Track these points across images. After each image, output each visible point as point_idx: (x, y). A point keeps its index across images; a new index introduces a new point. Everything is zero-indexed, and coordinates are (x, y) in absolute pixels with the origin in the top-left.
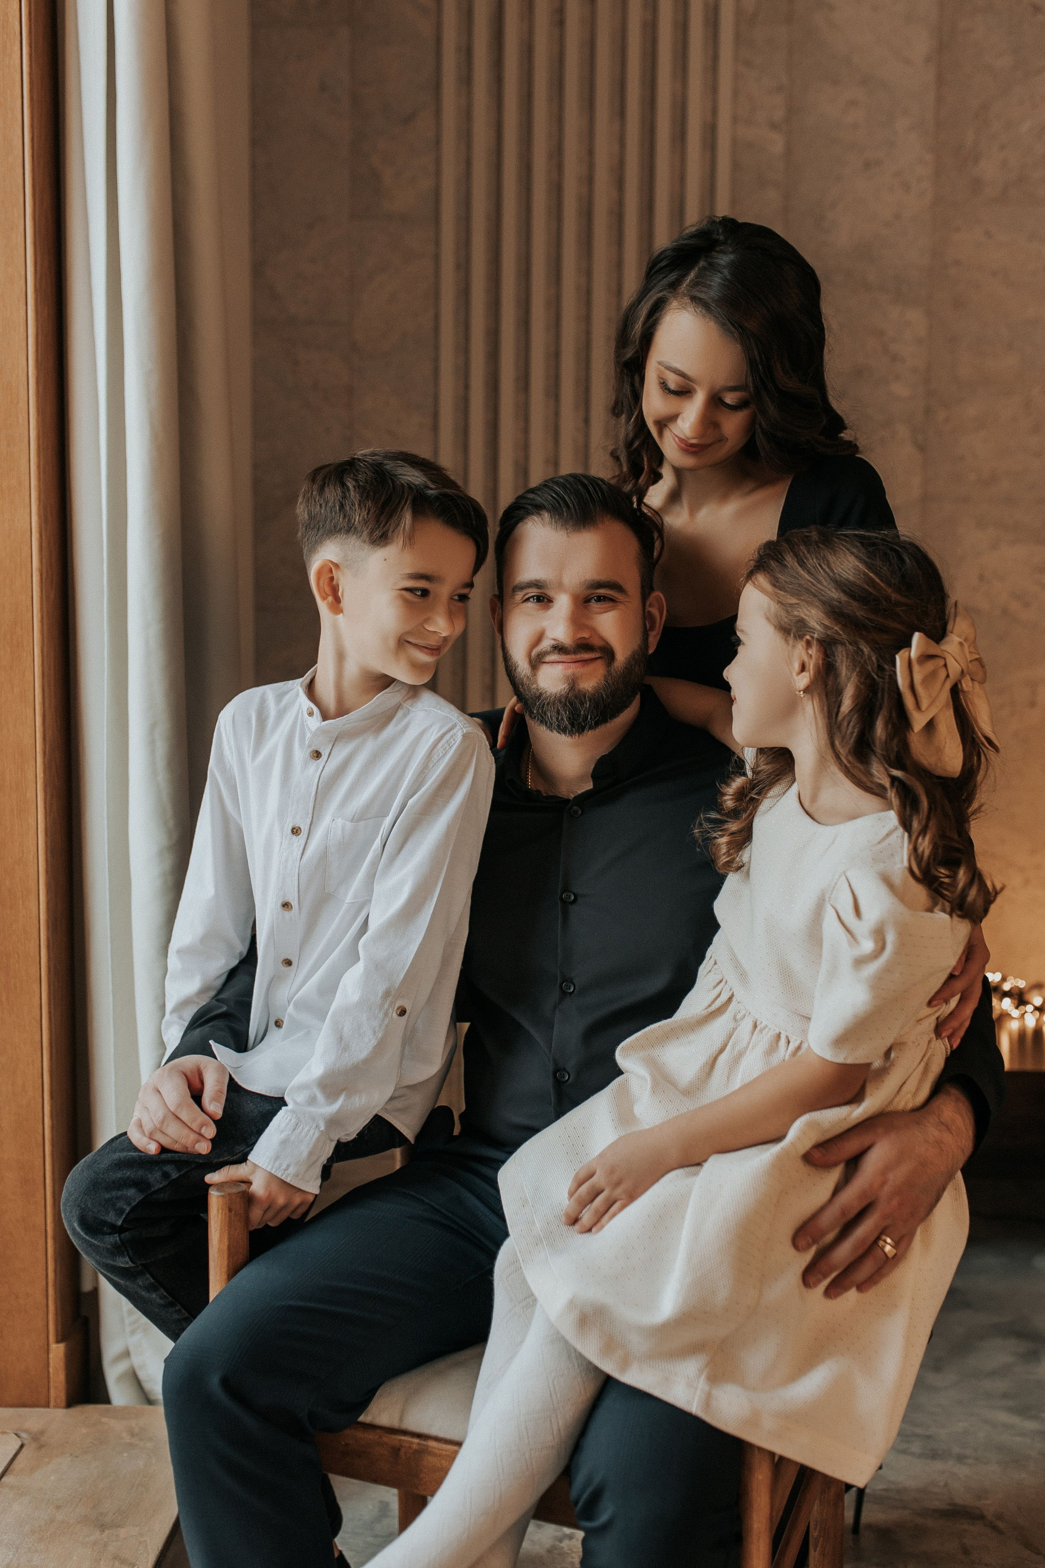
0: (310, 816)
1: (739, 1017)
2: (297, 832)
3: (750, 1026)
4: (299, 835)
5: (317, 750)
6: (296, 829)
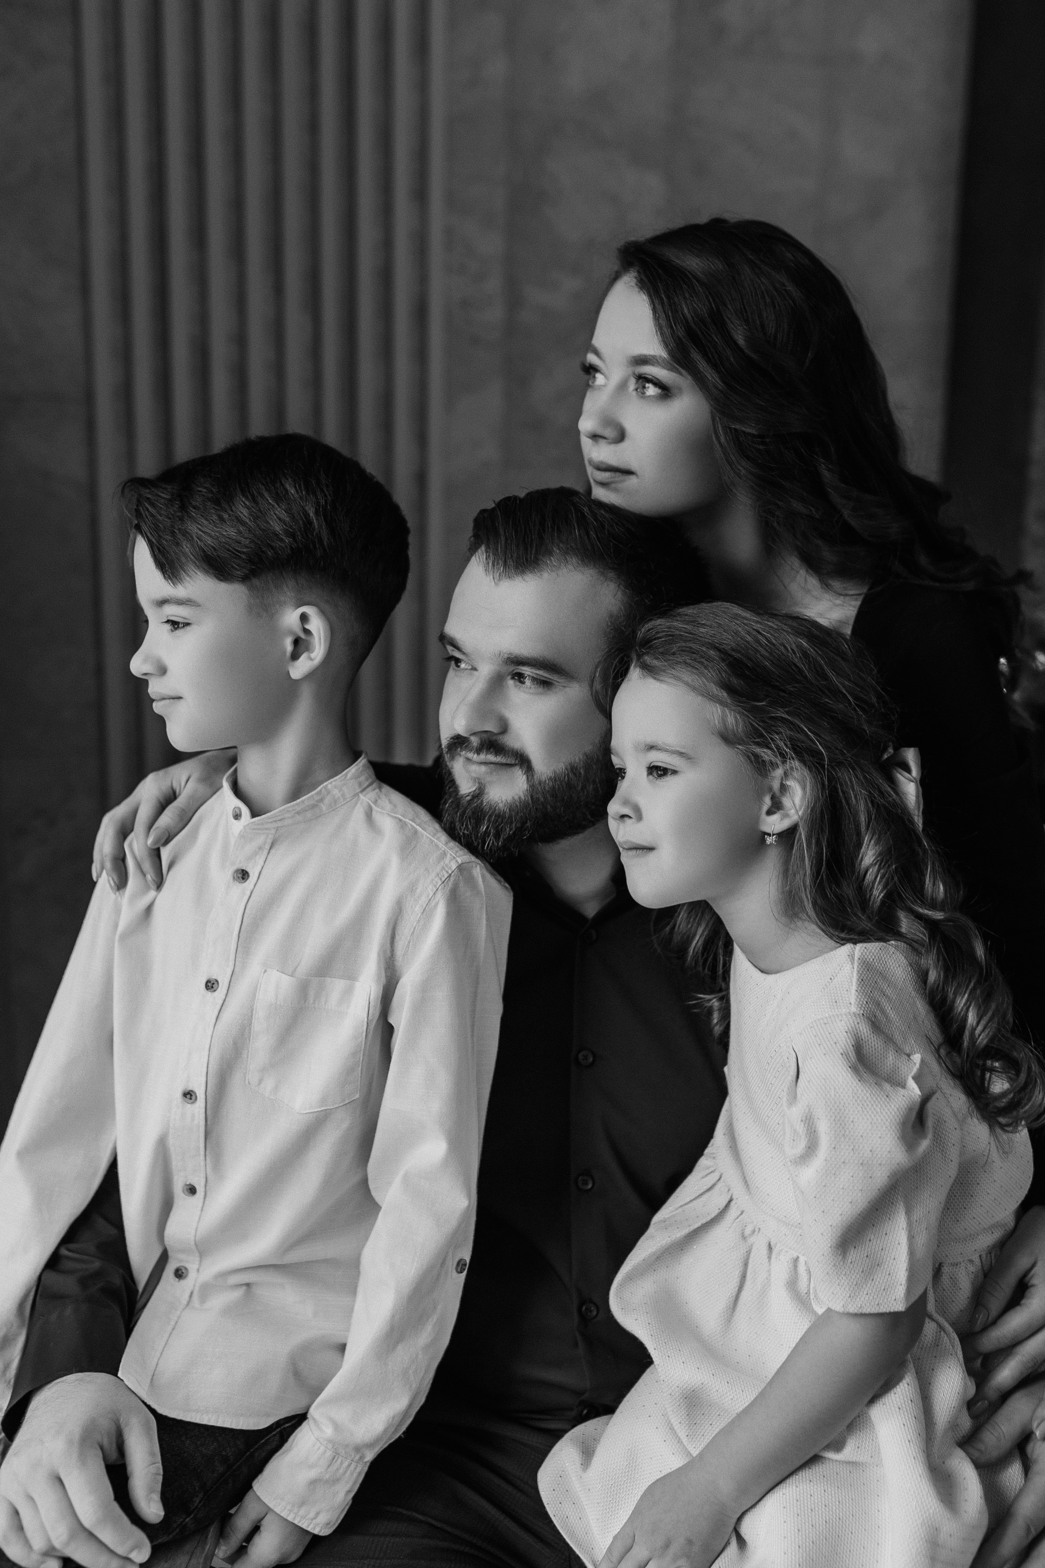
0: (231, 964)
1: (748, 1231)
2: (212, 987)
3: (764, 1251)
4: (215, 991)
5: (244, 868)
6: (212, 982)
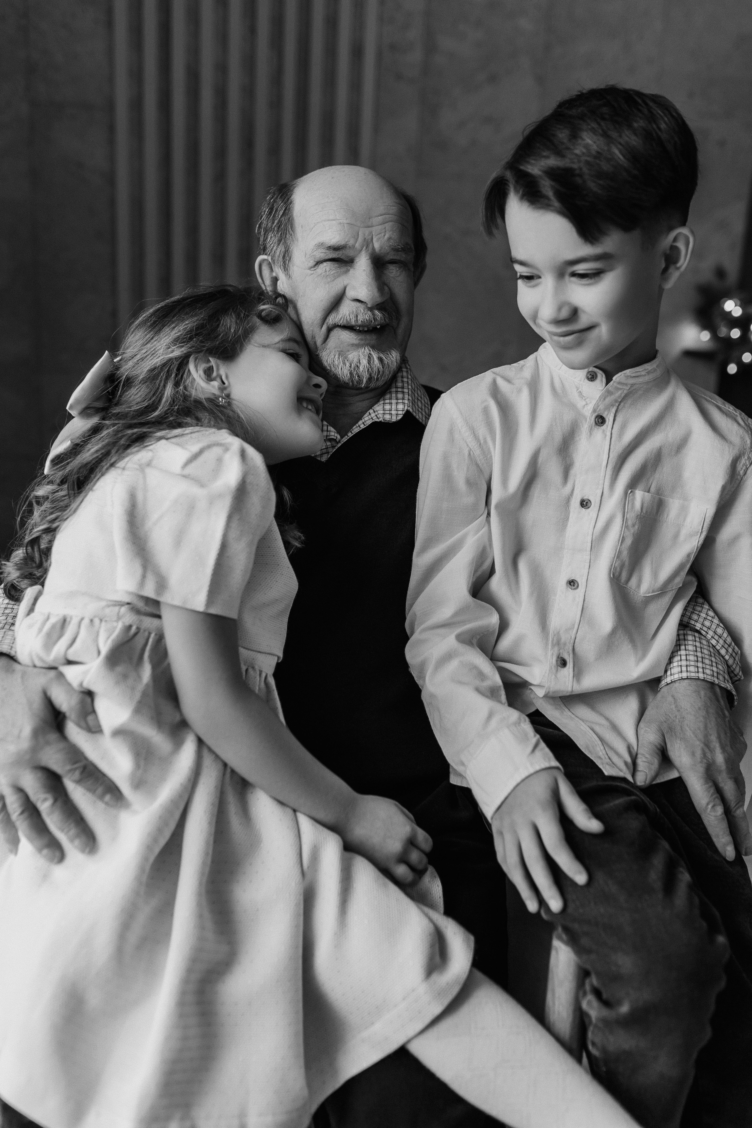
0: (601, 487)
2: (587, 505)
4: (589, 507)
5: (602, 415)
6: (586, 502)
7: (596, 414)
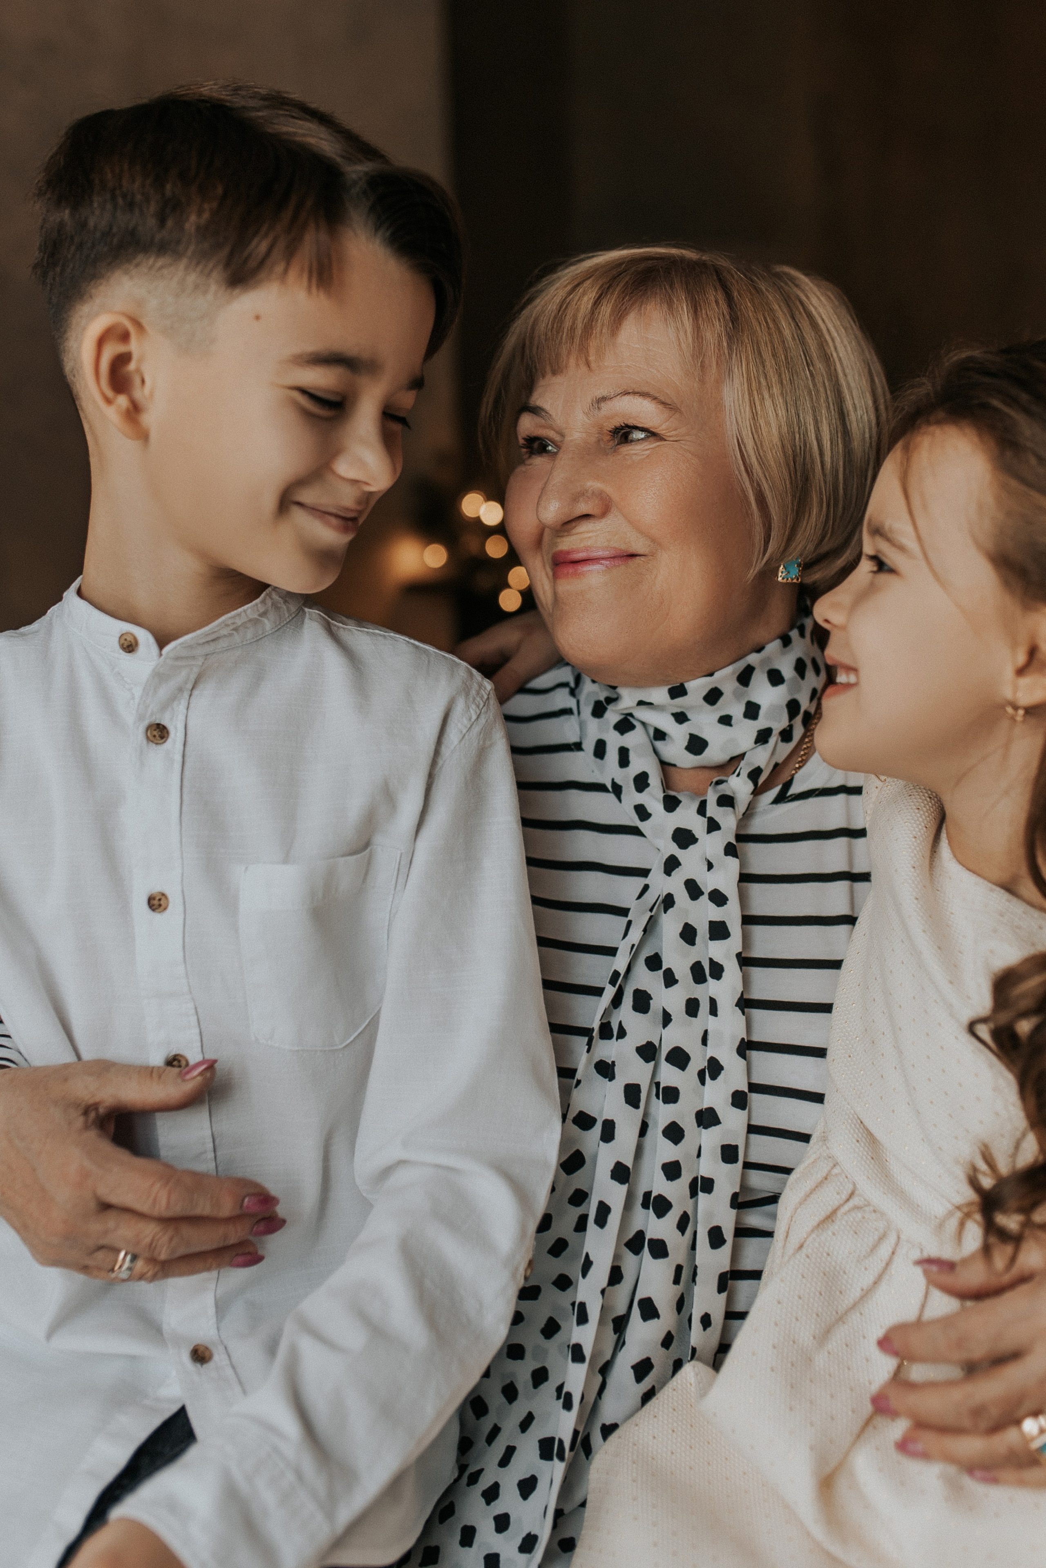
5: (158, 722)
6: (157, 898)
7: (146, 723)
